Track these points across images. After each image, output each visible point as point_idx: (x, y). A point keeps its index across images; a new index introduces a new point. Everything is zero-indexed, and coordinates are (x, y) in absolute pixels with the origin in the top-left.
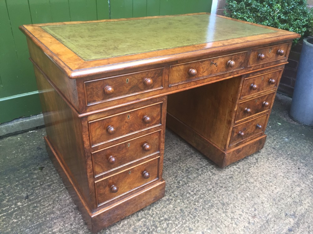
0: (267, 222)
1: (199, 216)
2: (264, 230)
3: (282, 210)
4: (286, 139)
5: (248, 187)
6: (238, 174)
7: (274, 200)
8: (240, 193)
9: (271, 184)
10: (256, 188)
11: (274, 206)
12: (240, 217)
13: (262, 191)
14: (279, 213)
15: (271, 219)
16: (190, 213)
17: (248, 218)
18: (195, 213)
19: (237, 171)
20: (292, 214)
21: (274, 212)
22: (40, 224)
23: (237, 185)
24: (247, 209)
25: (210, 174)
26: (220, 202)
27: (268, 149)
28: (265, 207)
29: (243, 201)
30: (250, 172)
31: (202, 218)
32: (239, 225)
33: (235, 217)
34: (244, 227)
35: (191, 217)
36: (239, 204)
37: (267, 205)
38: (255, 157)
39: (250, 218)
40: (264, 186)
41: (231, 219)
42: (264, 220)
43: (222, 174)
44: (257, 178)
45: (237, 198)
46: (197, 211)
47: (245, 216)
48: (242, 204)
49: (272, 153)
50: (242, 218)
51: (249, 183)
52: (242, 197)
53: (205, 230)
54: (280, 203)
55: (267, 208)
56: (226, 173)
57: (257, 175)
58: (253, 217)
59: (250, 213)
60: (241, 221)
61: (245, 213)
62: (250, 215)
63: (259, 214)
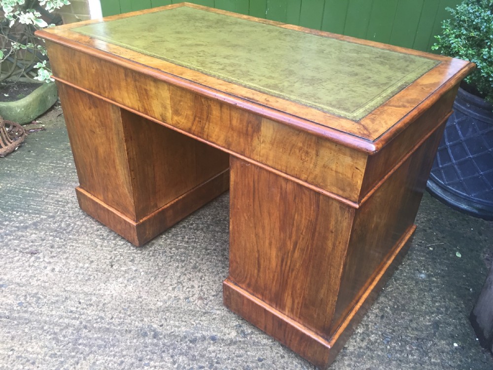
0: (205, 313)
1: (157, 258)
2: (189, 314)
4: (423, 276)
16: (155, 250)
17: (194, 295)
18: (158, 254)
20: (246, 331)
22: (60, 184)
26: (195, 264)
31: (156, 261)
32: (175, 291)
33: (185, 284)
34: (176, 296)
35: (150, 253)
36: (209, 279)
39: (196, 296)
41: (178, 282)
42: (206, 309)
45: (218, 274)
46: (163, 254)
47: (195, 291)
48: (213, 281)
50: (188, 290)
53: (141, 270)
58: (200, 298)
59: (204, 294)
60: (182, 291)
61: (199, 289)
62: (202, 294)
63: (211, 301)
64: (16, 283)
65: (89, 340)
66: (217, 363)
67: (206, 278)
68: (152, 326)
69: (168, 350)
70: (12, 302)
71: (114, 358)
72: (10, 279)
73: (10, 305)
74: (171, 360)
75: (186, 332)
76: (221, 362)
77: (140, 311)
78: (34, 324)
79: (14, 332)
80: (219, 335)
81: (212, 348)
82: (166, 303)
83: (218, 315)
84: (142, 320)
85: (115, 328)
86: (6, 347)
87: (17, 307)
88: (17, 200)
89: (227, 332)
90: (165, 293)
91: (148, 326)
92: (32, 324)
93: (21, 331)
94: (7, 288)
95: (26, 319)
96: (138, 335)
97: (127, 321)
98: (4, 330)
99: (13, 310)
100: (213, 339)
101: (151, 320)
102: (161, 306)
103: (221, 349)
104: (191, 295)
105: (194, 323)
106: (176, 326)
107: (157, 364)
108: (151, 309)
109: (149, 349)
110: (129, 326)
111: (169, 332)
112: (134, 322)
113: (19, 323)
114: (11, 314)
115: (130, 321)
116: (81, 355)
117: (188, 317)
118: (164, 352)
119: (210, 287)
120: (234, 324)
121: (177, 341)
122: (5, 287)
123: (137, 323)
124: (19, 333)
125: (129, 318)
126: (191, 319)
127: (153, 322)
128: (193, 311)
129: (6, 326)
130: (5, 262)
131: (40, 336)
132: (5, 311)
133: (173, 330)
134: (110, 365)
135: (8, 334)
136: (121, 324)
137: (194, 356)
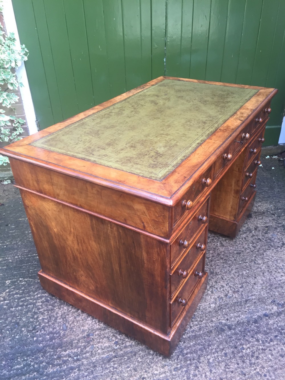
0: (246, 301)
2: (237, 305)
3: (272, 297)
5: (250, 266)
6: (249, 252)
7: (271, 285)
8: (237, 268)
9: (280, 271)
10: (259, 270)
11: (266, 290)
12: (220, 288)
13: (263, 274)
14: (266, 298)
15: (253, 299)
17: (228, 291)
19: (250, 249)
20: (280, 303)
21: (262, 295)
23: (240, 261)
24: (233, 284)
25: (219, 244)
26: (210, 270)
28: (254, 288)
29: (235, 276)
30: (265, 253)
32: (214, 293)
33: (216, 286)
34: (218, 296)
36: (228, 278)
37: (258, 287)
38: (283, 242)
39: (230, 291)
40: (270, 271)
41: (211, 286)
42: (245, 298)
43: (231, 248)
44: (268, 261)
45: (230, 272)
47: (227, 289)
48: (231, 278)
50: (221, 289)
51: (255, 263)
52: (236, 273)
54: (275, 290)
55: (257, 290)
56: (237, 248)
57: (271, 258)
58: (234, 292)
59: (234, 288)
60: (219, 292)
61: (228, 286)
62: (233, 289)
63: (242, 292)
64: (97, 329)
65: (190, 348)
66: (283, 329)
67: (226, 277)
68: (221, 323)
69: (247, 334)
70: (109, 344)
71: (218, 353)
72: (90, 328)
73: (110, 347)
74: (255, 339)
75: (246, 318)
76: (284, 328)
77: (204, 315)
78: (141, 353)
79: (132, 366)
80: (267, 312)
81: (271, 322)
82: (216, 303)
83: (255, 299)
84: (212, 321)
85: (199, 333)
86: (137, 378)
87: (116, 346)
88: (35, 267)
89: (271, 308)
90: (209, 297)
91: (219, 323)
92: (139, 354)
93: (136, 362)
94: (94, 336)
95: (131, 352)
96: (219, 332)
97: (203, 325)
98: (123, 367)
99: (115, 349)
100: (266, 315)
101: (217, 319)
102: (215, 307)
103: (276, 320)
104: (227, 293)
105: (245, 310)
106: (237, 317)
107: (248, 345)
108: (210, 311)
109: (234, 338)
110: (207, 328)
111: (236, 322)
112: (207, 324)
113: (129, 357)
114: (117, 353)
115: (205, 325)
116: (195, 361)
117: (239, 307)
118: (244, 336)
119: (234, 283)
120: (270, 301)
121: (247, 326)
122: (93, 335)
123: (210, 324)
124: (137, 364)
125: (202, 323)
126: (241, 308)
127: (220, 319)
128: (238, 303)
129: (121, 363)
130: (74, 317)
131: (154, 360)
132: (110, 353)
133: (237, 320)
134: (220, 359)
135: (129, 369)
136: (200, 328)
137: (265, 331)
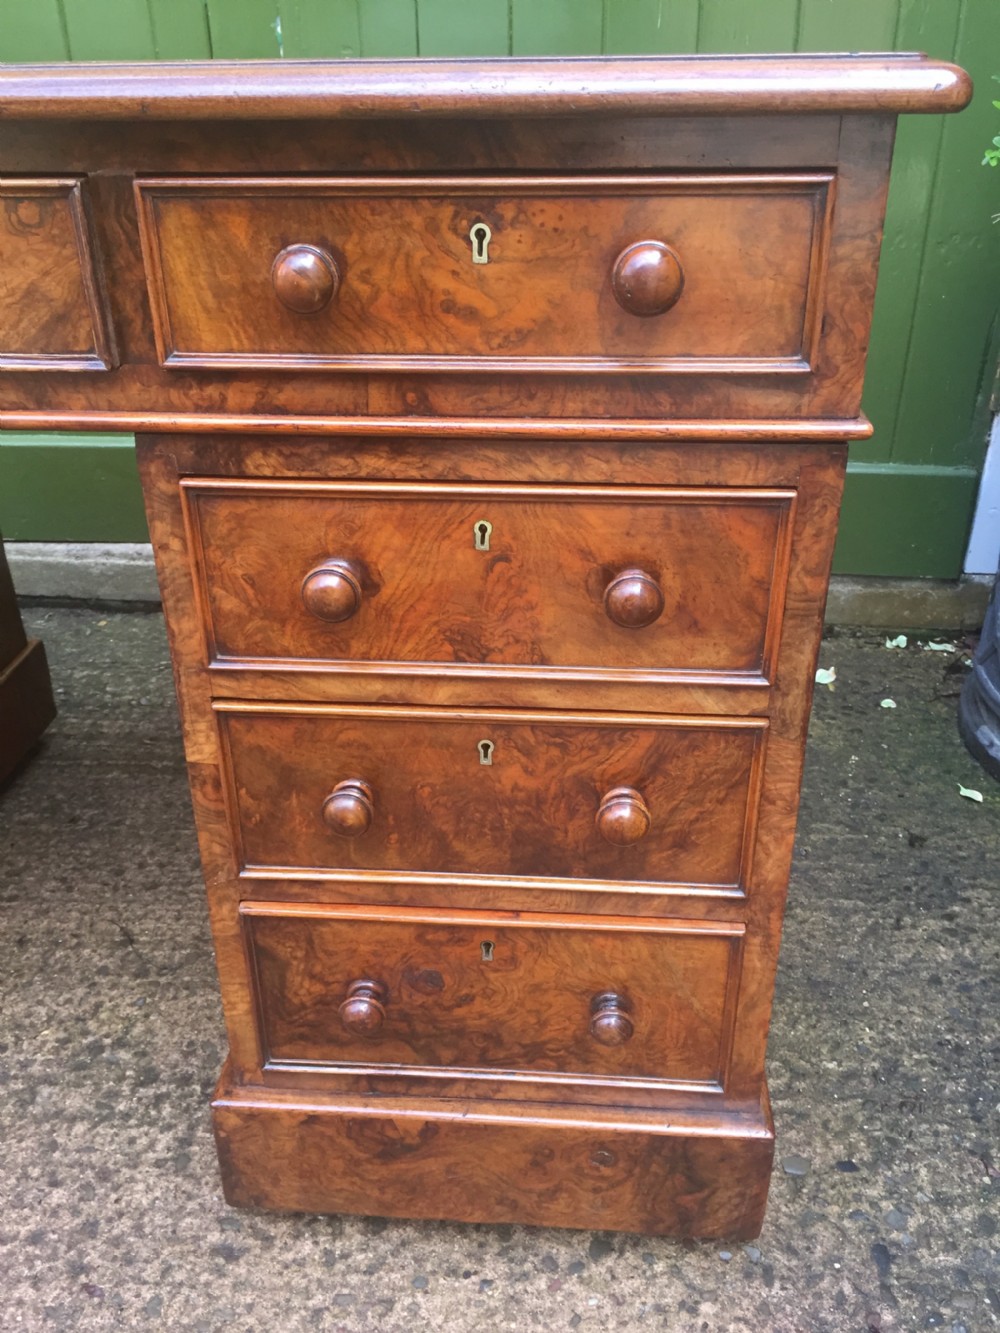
27: (818, 1228)
49: (813, 1279)
